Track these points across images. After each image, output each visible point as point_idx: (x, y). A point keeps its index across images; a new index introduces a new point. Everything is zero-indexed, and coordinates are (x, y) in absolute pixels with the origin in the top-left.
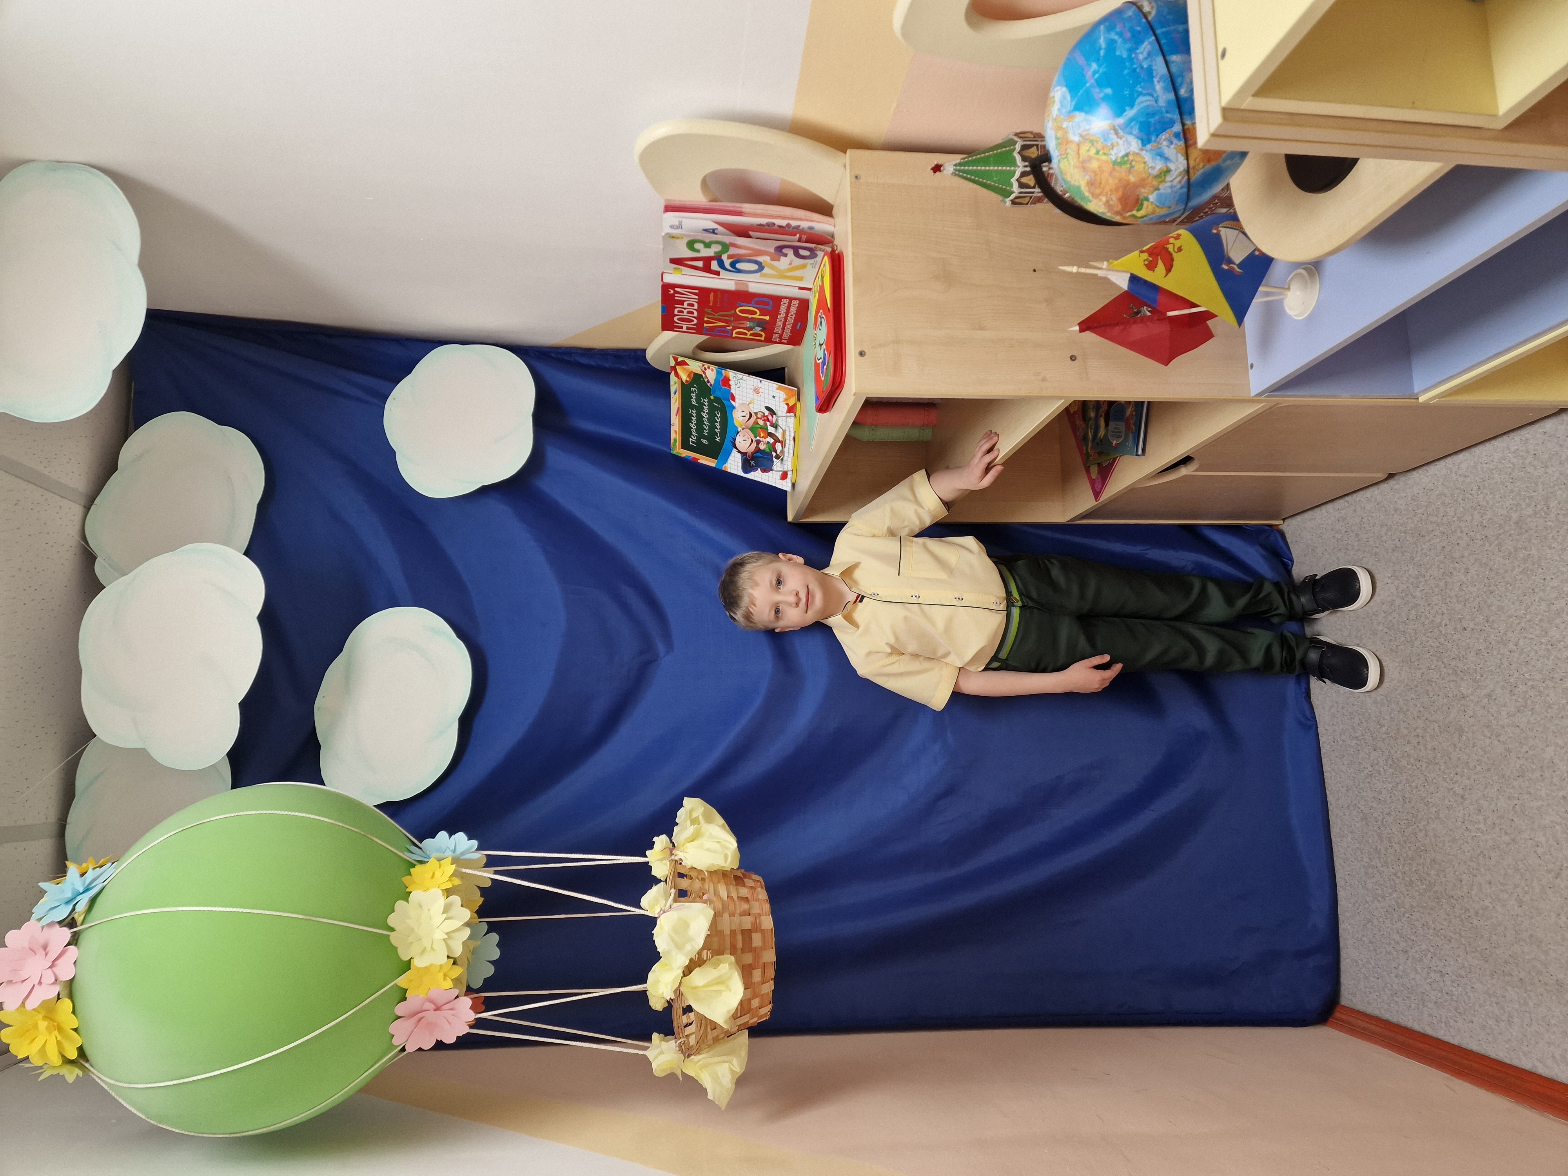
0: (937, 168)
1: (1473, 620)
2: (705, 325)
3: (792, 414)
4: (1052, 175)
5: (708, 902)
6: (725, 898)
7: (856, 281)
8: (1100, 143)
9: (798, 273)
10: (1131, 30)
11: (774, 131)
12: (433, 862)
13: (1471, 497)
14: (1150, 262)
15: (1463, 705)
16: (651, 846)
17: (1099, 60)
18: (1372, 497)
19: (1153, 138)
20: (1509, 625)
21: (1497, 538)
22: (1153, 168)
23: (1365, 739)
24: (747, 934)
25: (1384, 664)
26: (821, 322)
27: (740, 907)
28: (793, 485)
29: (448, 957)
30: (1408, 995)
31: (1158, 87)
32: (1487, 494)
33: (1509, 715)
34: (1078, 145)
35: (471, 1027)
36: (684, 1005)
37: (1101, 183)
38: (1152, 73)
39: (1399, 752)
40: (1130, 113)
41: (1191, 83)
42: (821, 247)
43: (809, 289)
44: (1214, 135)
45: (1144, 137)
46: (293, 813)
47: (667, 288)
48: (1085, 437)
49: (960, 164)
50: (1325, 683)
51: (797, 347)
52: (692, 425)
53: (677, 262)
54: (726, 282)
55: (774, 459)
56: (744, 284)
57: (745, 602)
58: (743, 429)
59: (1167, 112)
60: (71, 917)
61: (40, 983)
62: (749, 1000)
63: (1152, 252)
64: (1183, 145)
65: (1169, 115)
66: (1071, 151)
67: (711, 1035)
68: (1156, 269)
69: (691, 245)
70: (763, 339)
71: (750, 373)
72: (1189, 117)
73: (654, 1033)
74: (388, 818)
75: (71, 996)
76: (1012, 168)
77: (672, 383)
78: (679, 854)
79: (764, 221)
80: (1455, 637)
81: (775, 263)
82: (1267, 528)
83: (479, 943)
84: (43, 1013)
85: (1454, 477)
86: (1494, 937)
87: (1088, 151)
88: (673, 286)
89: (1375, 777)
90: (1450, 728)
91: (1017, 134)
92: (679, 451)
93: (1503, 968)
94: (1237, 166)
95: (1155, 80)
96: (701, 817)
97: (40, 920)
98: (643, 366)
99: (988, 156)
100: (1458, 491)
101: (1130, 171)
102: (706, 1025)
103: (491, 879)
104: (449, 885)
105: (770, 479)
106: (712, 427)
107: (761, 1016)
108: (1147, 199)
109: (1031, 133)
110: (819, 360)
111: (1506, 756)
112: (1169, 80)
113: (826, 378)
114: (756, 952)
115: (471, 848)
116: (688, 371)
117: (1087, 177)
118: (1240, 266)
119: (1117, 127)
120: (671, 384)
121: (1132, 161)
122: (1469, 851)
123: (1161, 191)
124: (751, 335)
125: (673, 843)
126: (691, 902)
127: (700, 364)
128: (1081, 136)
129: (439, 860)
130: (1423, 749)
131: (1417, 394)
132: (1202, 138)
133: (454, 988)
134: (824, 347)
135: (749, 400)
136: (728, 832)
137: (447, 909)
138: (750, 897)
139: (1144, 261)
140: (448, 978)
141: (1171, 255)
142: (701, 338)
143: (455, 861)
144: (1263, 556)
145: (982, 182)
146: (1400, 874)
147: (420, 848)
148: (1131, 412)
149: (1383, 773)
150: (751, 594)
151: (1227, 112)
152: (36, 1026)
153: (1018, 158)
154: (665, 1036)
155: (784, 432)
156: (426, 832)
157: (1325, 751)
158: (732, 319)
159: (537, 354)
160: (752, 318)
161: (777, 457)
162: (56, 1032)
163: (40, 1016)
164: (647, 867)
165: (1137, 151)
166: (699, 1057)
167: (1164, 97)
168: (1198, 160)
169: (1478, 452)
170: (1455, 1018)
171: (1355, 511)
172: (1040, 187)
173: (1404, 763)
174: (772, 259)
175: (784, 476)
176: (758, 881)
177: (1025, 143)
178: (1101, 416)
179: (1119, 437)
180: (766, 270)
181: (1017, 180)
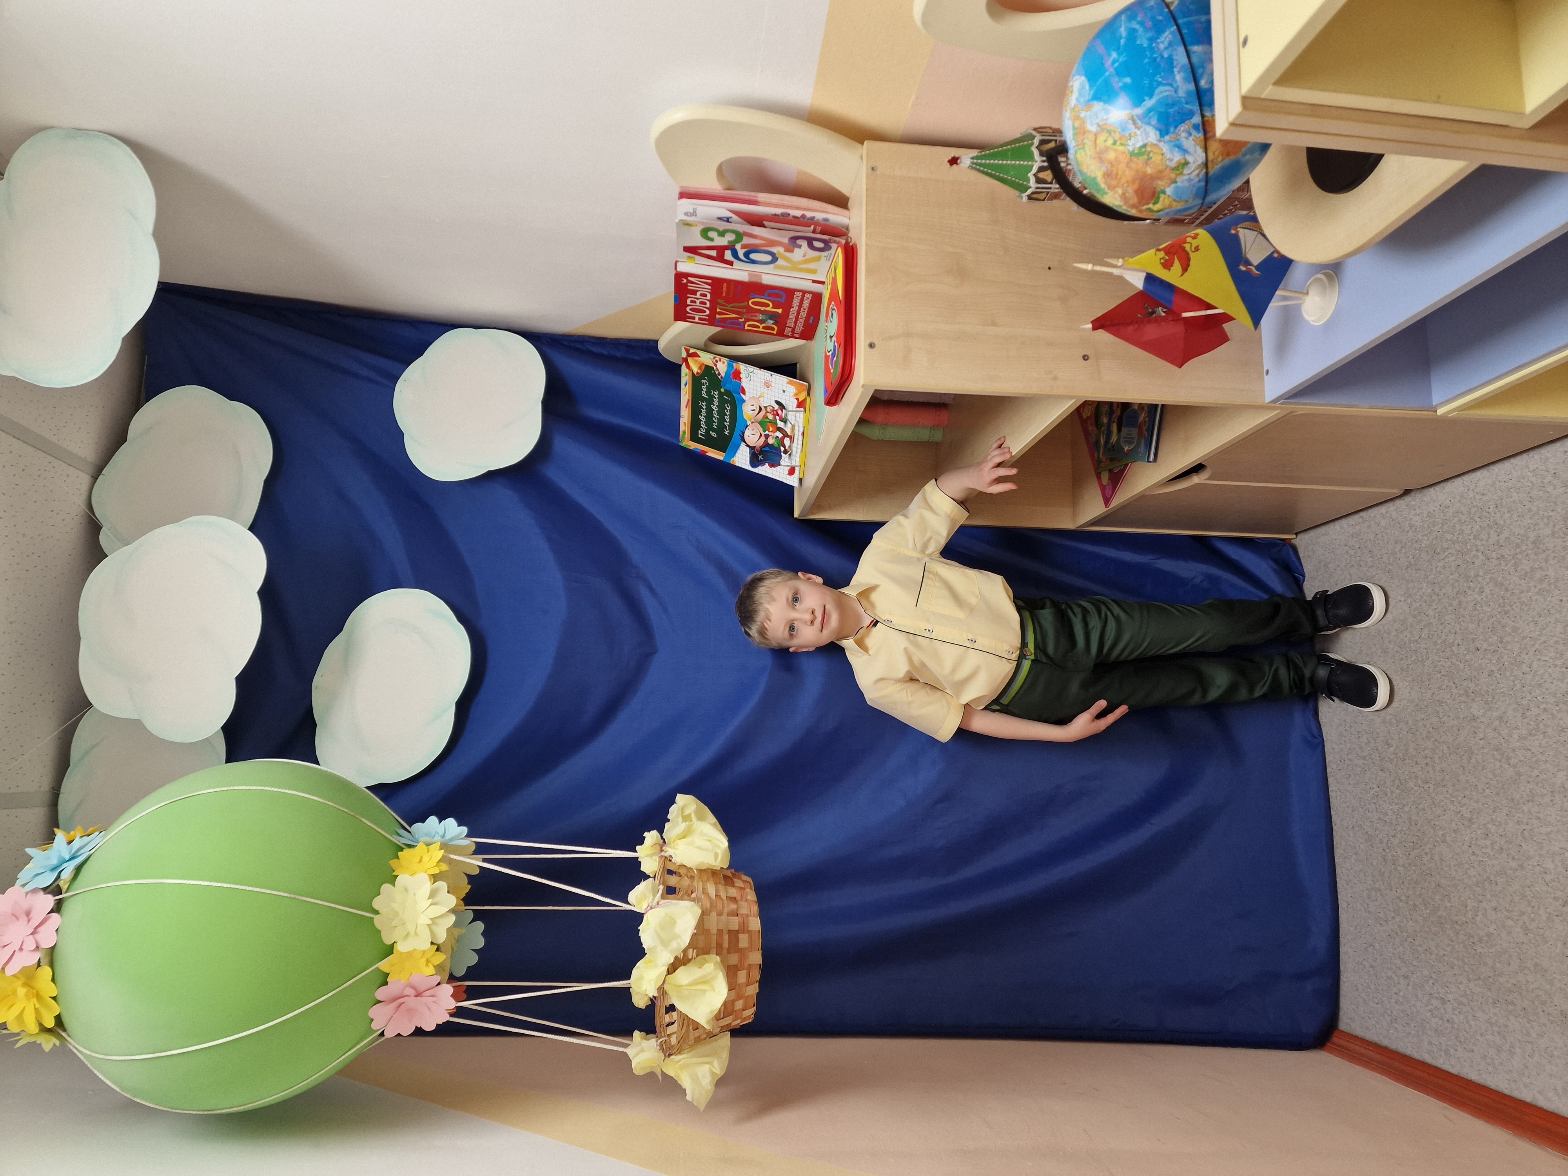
0: (954, 161)
1: (1486, 640)
2: (718, 316)
3: (802, 409)
4: (1070, 170)
5: (696, 900)
6: (713, 896)
7: (869, 272)
8: (1118, 133)
9: (811, 266)
10: (1153, 19)
11: (790, 119)
12: (421, 846)
13: (1487, 515)
14: (1166, 260)
15: (1474, 727)
16: (641, 841)
17: (1119, 49)
18: (1387, 513)
19: (1172, 129)
20: (1523, 647)
21: (1513, 558)
22: (1171, 160)
23: (1372, 759)
24: (734, 935)
25: (1394, 683)
26: (832, 314)
27: (728, 907)
28: (801, 480)
29: (432, 943)
30: (1408, 1022)
31: (1178, 77)
32: (1504, 513)
33: (1521, 738)
34: (1096, 135)
35: (451, 1015)
36: (667, 1004)
37: (1117, 175)
38: (1172, 63)
39: (1406, 773)
40: (1149, 103)
41: (1212, 74)
42: (837, 239)
43: (823, 283)
44: (1232, 124)
45: (1163, 128)
46: (283, 791)
47: (680, 279)
48: (1097, 443)
49: (977, 158)
50: (1334, 701)
51: (809, 342)
52: (702, 418)
53: (692, 250)
54: (739, 273)
55: (782, 454)
56: (757, 275)
57: (760, 617)
58: (752, 423)
59: (1187, 103)
60: (56, 884)
61: (21, 949)
62: (733, 1001)
63: (1168, 251)
64: (1202, 137)
65: (1188, 107)
66: (1088, 142)
67: (693, 1035)
68: (1172, 268)
69: (705, 233)
70: (775, 332)
71: (761, 367)
72: (1209, 109)
73: (636, 1031)
74: (379, 801)
75: (52, 964)
76: (1030, 163)
77: (683, 374)
78: (669, 851)
79: (778, 211)
80: (1468, 657)
81: (788, 254)
82: (1280, 542)
83: (464, 931)
84: (23, 980)
85: (1471, 494)
86: (1498, 965)
87: (1106, 141)
88: (686, 275)
89: (1381, 798)
90: (1460, 750)
91: (1035, 129)
92: (687, 443)
93: (1507, 997)
94: (1256, 162)
95: (1176, 70)
96: (693, 815)
97: (24, 885)
98: (655, 357)
99: (1005, 150)
100: (1475, 509)
101: (1147, 163)
102: (688, 1025)
103: (479, 866)
104: (436, 871)
105: (778, 474)
106: (722, 420)
107: (745, 1018)
108: (1164, 192)
109: (1050, 128)
110: (829, 352)
111: (1516, 780)
112: (1190, 70)
113: (835, 370)
114: (742, 952)
115: (461, 834)
116: (699, 362)
117: (1104, 169)
118: (1258, 267)
119: (1135, 117)
120: (682, 376)
121: (1150, 152)
122: (1475, 876)
123: (1179, 184)
124: (764, 328)
125: (664, 840)
126: (679, 899)
127: (712, 356)
128: (1098, 125)
129: (428, 845)
130: (1431, 770)
131: (1436, 406)
132: (1221, 127)
133: (436, 974)
134: (834, 339)
135: (759, 394)
136: (719, 830)
137: (433, 894)
138: (738, 898)
139: (1160, 259)
140: (430, 965)
141: (1188, 254)
142: (713, 330)
143: (444, 846)
144: (1275, 570)
145: (999, 176)
146: (1403, 898)
147: (410, 832)
148: (1145, 418)
149: (1389, 794)
150: (767, 609)
151: (1247, 101)
152: (15, 993)
153: (1036, 153)
154: (647, 1035)
155: (793, 426)
156: (417, 816)
157: (1332, 770)
158: (744, 311)
159: (549, 340)
160: (764, 310)
161: (786, 452)
162: (35, 1000)
163: (20, 983)
164: (636, 862)
165: (1155, 142)
166: (680, 1057)
167: (1184, 87)
168: (1216, 154)
169: (1496, 470)
170: (1455, 1047)
171: (1369, 527)
172: (1058, 182)
173: (1411, 784)
174: (786, 251)
175: (792, 471)
176: (748, 882)
177: (1044, 137)
178: (1114, 422)
179: (1130, 443)
180: (780, 262)
181: (1034, 175)
